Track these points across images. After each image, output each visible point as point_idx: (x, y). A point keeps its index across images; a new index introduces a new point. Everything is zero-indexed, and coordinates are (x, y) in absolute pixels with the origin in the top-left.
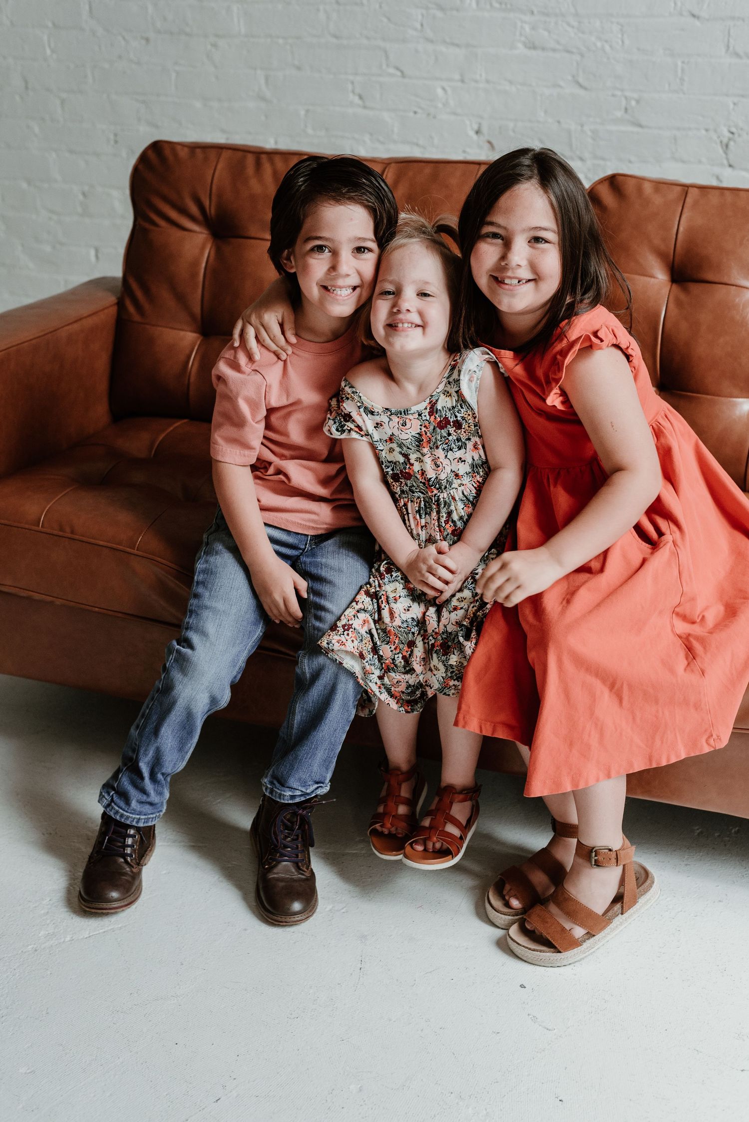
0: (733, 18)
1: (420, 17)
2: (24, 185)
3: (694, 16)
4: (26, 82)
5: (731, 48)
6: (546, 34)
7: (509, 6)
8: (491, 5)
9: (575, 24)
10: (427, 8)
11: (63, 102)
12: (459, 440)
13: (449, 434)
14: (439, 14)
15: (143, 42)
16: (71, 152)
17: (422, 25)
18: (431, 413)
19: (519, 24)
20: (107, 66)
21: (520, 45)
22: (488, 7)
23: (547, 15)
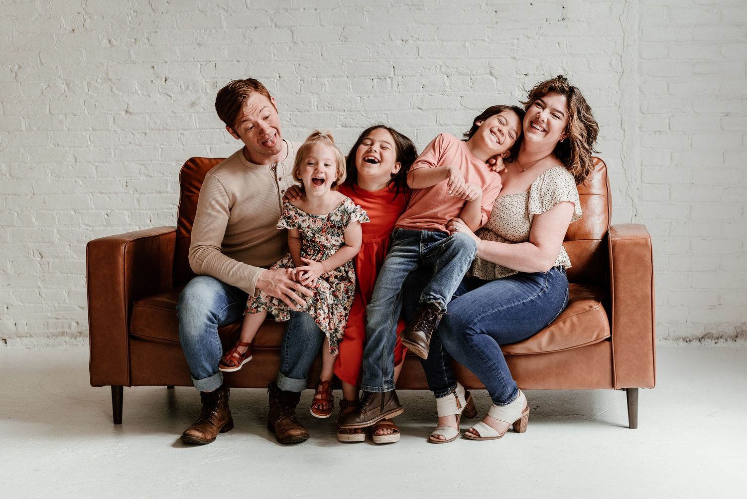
0: (437, 109)
1: (289, 115)
2: (73, 213)
3: (420, 109)
4: (76, 159)
5: (438, 122)
6: (351, 120)
7: (333, 108)
8: (324, 108)
9: (365, 115)
10: (292, 111)
11: (97, 167)
12: (338, 233)
13: (335, 231)
14: (299, 113)
15: (143, 135)
16: (101, 193)
17: (290, 119)
18: (328, 221)
19: (338, 116)
20: (123, 148)
21: (339, 126)
22: (323, 109)
23: (351, 111)
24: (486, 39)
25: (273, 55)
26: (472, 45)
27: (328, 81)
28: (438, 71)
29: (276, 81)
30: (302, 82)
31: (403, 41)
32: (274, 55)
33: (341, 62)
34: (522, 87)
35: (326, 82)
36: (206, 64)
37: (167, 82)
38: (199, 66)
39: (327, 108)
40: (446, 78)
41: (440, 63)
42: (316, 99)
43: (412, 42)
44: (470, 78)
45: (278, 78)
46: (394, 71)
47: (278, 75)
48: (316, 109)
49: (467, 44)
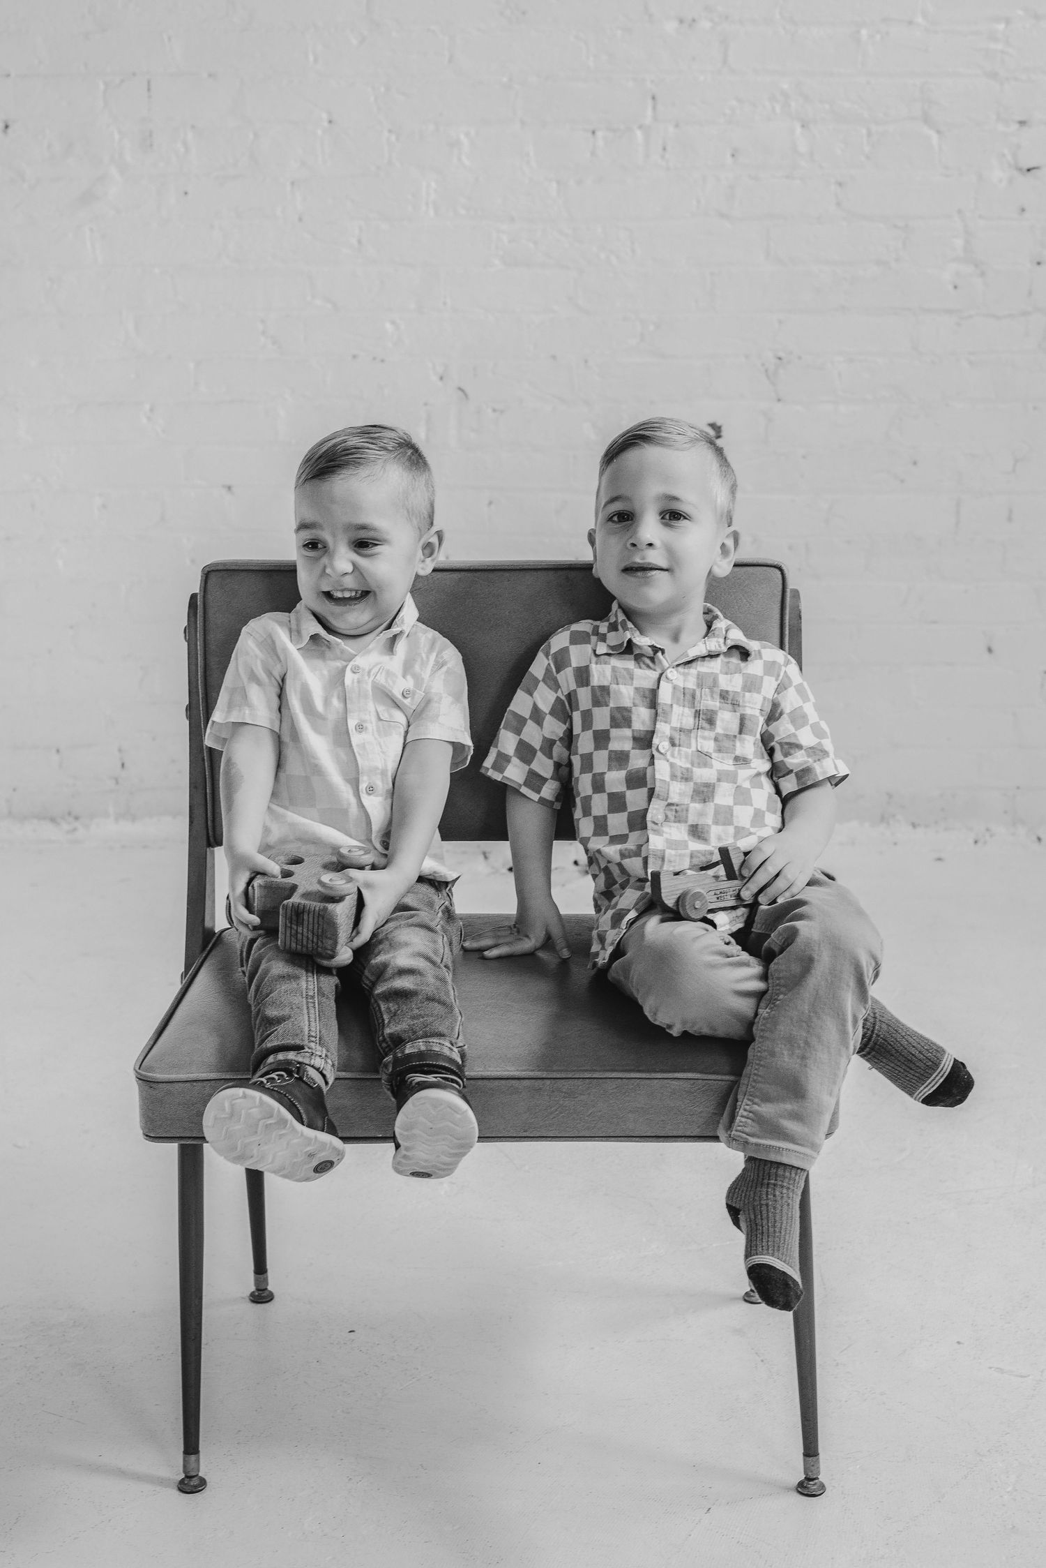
24: (920, 20)
25: (311, 58)
26: (878, 37)
27: (467, 134)
28: (778, 109)
29: (319, 132)
30: (393, 138)
31: (681, 21)
32: (316, 60)
33: (505, 79)
34: (1009, 158)
35: (462, 137)
36: (122, 81)
37: (10, 130)
38: (102, 87)
39: (463, 212)
40: (799, 130)
41: (785, 86)
42: (433, 185)
43: (706, 24)
44: (864, 131)
45: (326, 124)
46: (654, 108)
47: (325, 116)
48: (431, 212)
49: (864, 32)
